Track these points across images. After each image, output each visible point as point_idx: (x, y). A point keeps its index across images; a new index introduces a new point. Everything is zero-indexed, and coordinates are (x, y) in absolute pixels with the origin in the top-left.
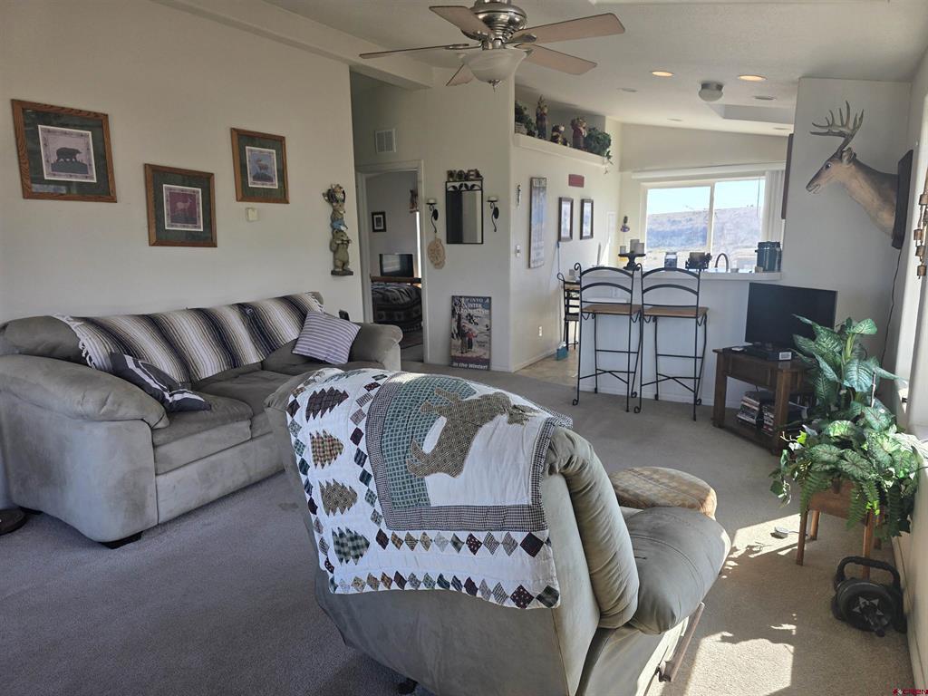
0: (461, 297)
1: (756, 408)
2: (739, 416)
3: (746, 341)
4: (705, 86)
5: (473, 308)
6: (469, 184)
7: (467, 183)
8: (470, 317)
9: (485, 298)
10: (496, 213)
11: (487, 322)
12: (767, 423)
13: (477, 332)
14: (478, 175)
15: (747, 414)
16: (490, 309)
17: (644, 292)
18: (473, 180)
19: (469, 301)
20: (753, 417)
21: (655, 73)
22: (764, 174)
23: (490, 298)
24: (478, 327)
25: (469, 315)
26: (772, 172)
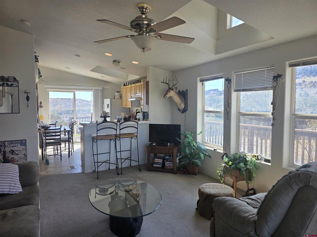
0: (5, 141)
1: (161, 162)
2: (154, 166)
3: (149, 142)
4: (114, 61)
5: (14, 146)
6: (9, 83)
7: (8, 83)
8: (12, 152)
9: (22, 141)
10: (28, 99)
11: (24, 152)
12: (167, 165)
13: (18, 158)
14: (15, 80)
15: (158, 164)
16: (26, 146)
17: (120, 130)
18: (11, 82)
19: (11, 143)
20: (160, 165)
21: (106, 54)
22: (92, 90)
23: (25, 140)
24: (19, 156)
25: (12, 150)
26: (95, 90)
